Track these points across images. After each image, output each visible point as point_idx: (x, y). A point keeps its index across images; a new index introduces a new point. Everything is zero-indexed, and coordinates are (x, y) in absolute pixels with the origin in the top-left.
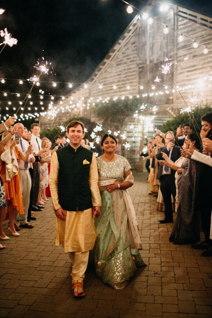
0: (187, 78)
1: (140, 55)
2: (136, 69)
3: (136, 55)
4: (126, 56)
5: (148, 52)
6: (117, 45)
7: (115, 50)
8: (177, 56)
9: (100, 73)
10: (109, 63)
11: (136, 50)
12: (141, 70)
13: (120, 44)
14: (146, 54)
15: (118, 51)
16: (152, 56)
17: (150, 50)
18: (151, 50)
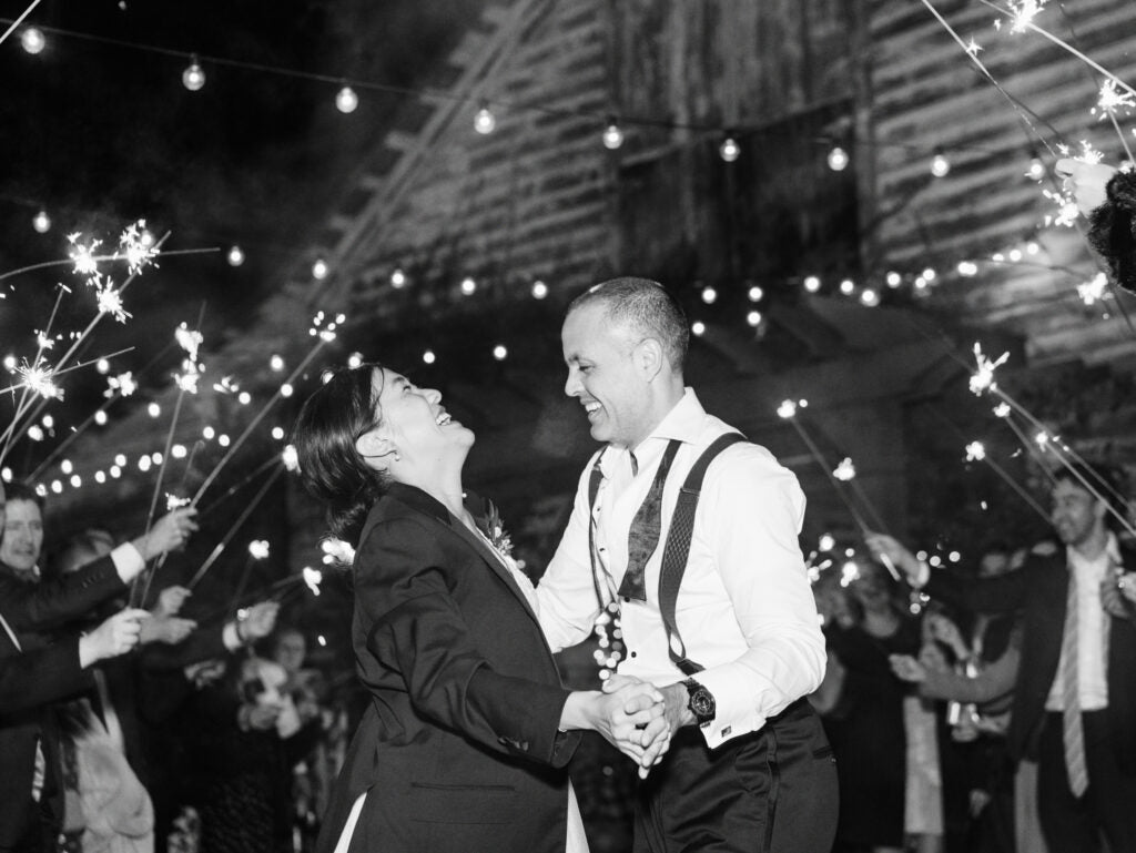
0: (952, 215)
1: (626, 91)
2: (600, 183)
3: (598, 95)
4: (534, 104)
5: (678, 67)
6: (473, 39)
7: (458, 72)
8: (868, 80)
9: (363, 221)
10: (419, 161)
11: (598, 59)
12: (637, 184)
13: (490, 29)
14: (667, 78)
15: (483, 74)
16: (709, 91)
17: (688, 52)
18: (695, 58)
